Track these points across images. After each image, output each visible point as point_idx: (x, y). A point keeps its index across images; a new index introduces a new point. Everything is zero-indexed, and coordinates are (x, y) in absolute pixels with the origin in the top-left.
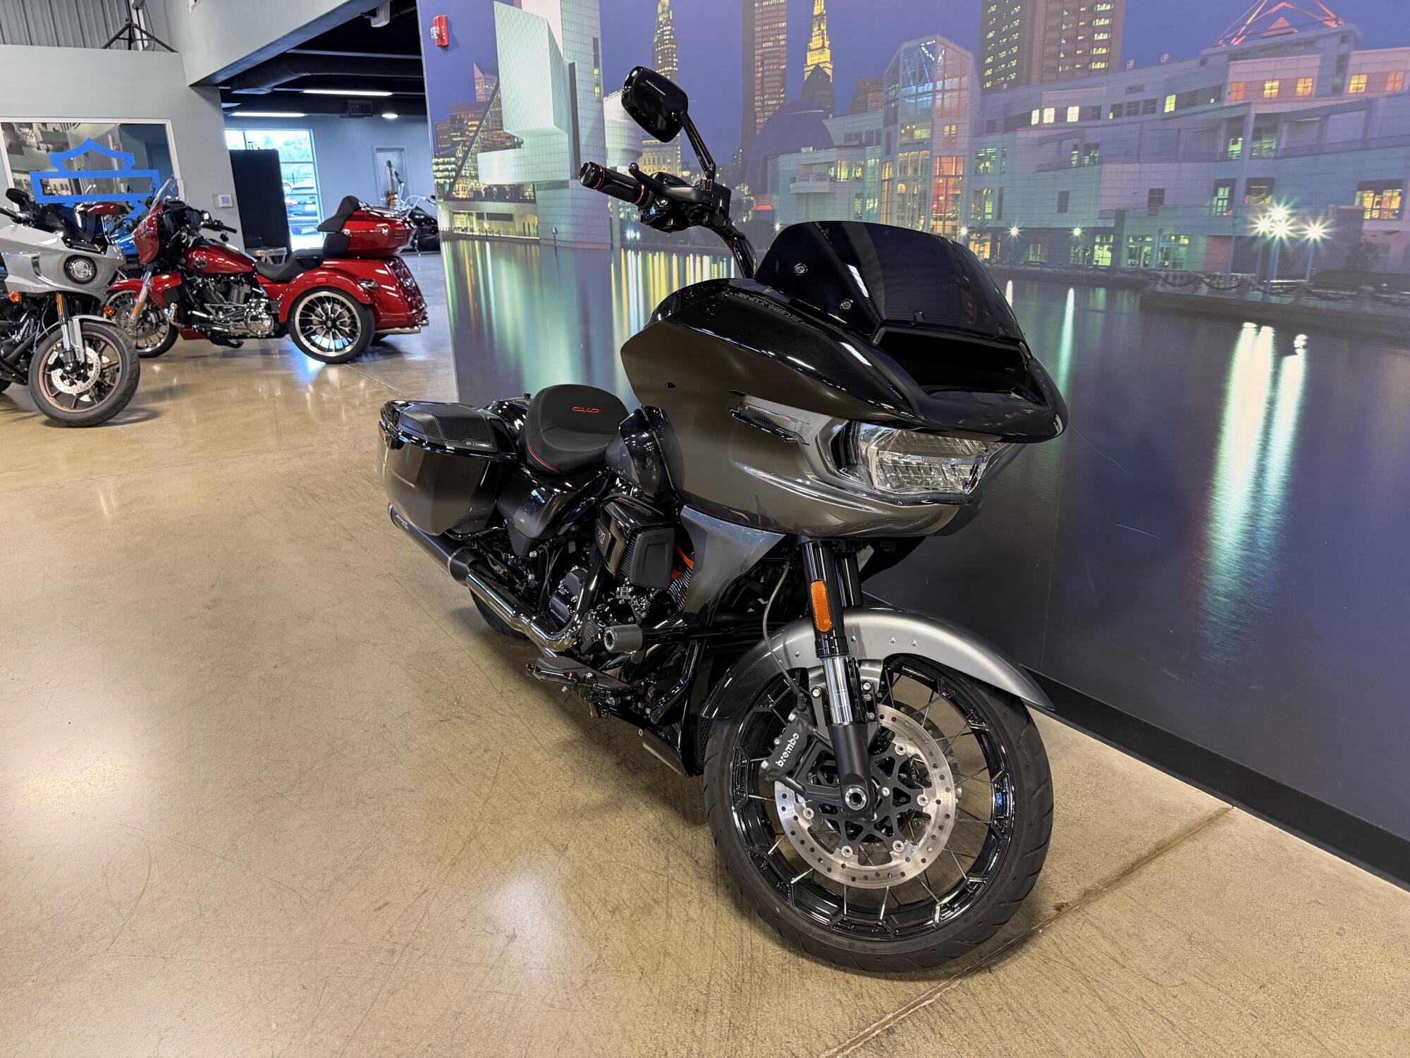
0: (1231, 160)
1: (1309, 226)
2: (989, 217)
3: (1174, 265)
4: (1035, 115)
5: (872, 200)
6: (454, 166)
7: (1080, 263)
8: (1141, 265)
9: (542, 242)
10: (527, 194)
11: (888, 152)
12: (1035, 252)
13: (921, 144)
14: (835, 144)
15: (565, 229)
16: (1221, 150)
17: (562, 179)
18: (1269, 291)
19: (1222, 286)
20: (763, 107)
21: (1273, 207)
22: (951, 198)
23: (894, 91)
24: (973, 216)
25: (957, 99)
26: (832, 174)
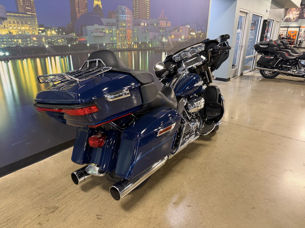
0: (160, 32)
2: (136, 40)
4: (141, 24)
7: (148, 47)
11: (118, 27)
12: (143, 46)
13: (124, 27)
14: (104, 24)
20: (79, 11)
22: (130, 37)
23: (118, 15)
25: (130, 19)
26: (104, 32)
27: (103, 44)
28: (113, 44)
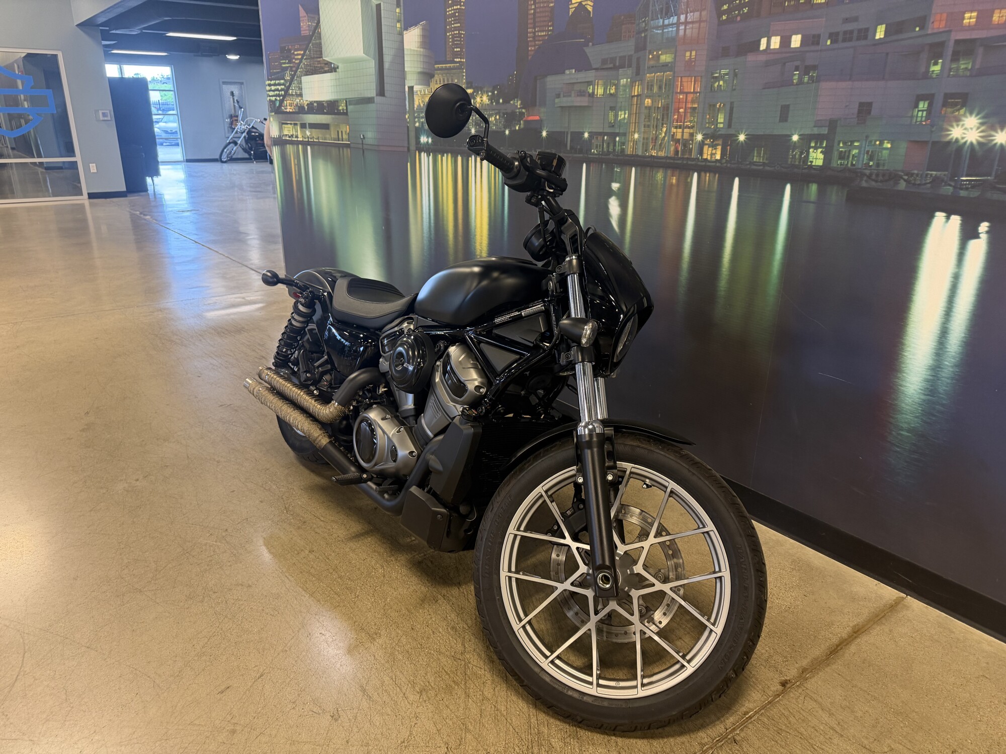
0: (931, 78)
1: (997, 132)
2: (721, 126)
3: (878, 165)
4: (764, 42)
5: (623, 112)
6: (283, 87)
7: (797, 163)
8: (849, 165)
9: (352, 145)
10: (341, 108)
11: (638, 74)
12: (759, 154)
13: (665, 67)
14: (594, 66)
15: (370, 135)
16: (923, 70)
17: (369, 96)
18: (960, 186)
19: (918, 182)
20: (534, 37)
21: (967, 117)
22: (689, 111)
23: (644, 24)
24: (707, 125)
25: (697, 30)
26: (591, 91)
27: (583, 133)
28: (613, 135)
